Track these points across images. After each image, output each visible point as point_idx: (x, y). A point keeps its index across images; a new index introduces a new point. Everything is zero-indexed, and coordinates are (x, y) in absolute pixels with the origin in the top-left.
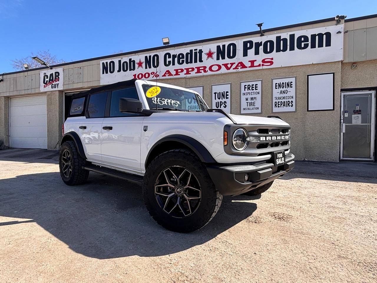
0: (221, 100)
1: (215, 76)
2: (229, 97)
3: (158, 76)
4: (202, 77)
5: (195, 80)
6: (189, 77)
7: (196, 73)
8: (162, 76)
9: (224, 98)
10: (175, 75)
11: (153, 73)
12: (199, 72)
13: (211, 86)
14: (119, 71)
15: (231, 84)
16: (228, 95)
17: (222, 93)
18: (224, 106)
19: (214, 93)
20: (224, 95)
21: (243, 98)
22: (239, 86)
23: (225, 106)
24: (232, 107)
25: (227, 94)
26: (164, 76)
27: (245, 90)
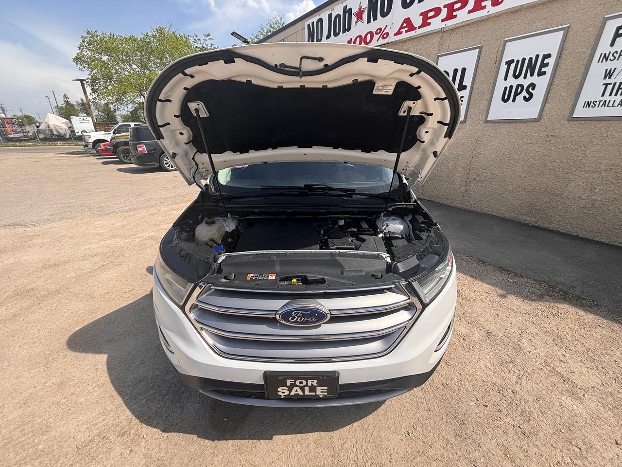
0: (521, 81)
1: (523, 12)
2: (549, 70)
3: (387, 34)
4: (483, 21)
5: (464, 34)
6: (451, 28)
7: (470, 12)
8: (395, 35)
9: (532, 75)
10: (420, 27)
11: (378, 31)
12: (478, 7)
13: (502, 43)
14: (328, 37)
15: (567, 31)
16: (547, 64)
17: (531, 59)
18: (525, 97)
19: (507, 63)
20: (533, 66)
21: (597, 69)
22: (595, 31)
23: (527, 96)
24: (549, 100)
25: (546, 61)
26: (399, 33)
27: (612, 44)
